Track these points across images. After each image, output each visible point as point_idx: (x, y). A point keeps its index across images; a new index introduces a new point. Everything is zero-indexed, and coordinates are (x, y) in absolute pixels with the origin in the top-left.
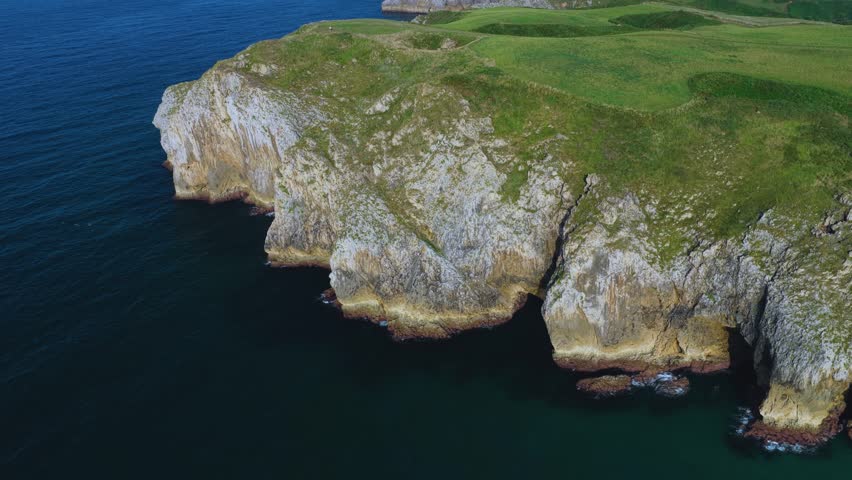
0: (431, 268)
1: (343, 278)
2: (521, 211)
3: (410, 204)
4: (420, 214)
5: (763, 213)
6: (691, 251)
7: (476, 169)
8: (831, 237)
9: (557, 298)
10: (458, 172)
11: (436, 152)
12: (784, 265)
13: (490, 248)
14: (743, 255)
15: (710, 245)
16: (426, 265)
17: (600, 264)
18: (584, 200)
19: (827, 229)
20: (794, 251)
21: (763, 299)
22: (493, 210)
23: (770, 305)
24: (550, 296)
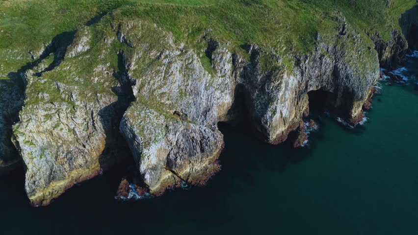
0: (197, 134)
1: (153, 173)
2: (220, 78)
3: (163, 104)
4: (171, 107)
5: (315, 36)
6: (298, 63)
7: (197, 64)
8: (346, 36)
9: (274, 113)
10: (188, 70)
11: (170, 63)
12: (338, 54)
13: (215, 107)
14: (322, 56)
15: (306, 58)
16: (193, 134)
17: (286, 86)
18: (260, 58)
19: (342, 33)
20: (338, 47)
21: (336, 72)
22: (211, 85)
23: (342, 72)
24: (269, 114)
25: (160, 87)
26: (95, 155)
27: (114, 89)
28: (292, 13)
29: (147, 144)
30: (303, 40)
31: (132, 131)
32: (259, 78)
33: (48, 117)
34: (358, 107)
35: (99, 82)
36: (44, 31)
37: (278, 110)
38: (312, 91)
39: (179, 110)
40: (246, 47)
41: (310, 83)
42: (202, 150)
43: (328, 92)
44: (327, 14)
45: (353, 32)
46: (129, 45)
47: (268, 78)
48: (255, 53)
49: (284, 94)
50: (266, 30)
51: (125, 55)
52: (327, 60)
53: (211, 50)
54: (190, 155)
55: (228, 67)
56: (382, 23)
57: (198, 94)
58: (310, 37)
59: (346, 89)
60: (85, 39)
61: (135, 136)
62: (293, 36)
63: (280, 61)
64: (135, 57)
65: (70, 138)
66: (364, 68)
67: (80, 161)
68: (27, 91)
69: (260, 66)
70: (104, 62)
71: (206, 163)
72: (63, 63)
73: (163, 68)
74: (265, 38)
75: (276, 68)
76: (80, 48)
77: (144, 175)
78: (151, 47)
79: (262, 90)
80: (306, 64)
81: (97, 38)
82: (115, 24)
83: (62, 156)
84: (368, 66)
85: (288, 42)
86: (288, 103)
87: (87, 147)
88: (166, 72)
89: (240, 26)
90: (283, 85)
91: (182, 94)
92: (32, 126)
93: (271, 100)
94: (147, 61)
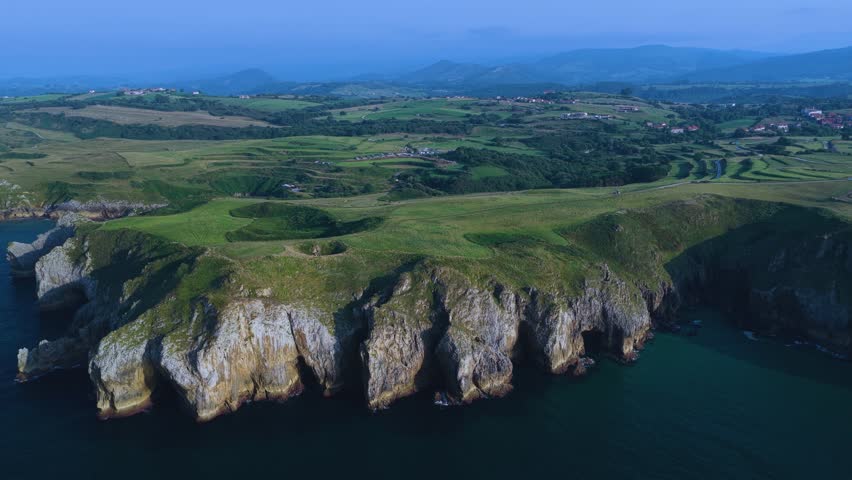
0: (494, 357)
1: (466, 381)
2: (508, 314)
3: (468, 329)
4: (474, 333)
5: (584, 282)
6: (570, 305)
7: (492, 300)
8: (609, 282)
9: (554, 342)
10: (485, 305)
11: (473, 298)
12: (604, 297)
13: (505, 338)
14: (590, 299)
15: (577, 300)
16: (491, 356)
17: (563, 320)
18: (539, 298)
19: (606, 280)
20: (604, 291)
21: (604, 312)
22: (502, 318)
23: (610, 312)
24: (550, 343)
25: (466, 317)
26: (413, 373)
27: (430, 318)
28: (561, 264)
29: (464, 355)
30: (573, 286)
31: (453, 345)
32: (540, 314)
33: (389, 336)
34: (629, 343)
35: (419, 313)
36: (361, 278)
37: (558, 340)
38: (586, 332)
39: (479, 336)
40: (526, 289)
41: (583, 322)
42: (499, 370)
43: (600, 333)
44: (591, 264)
45: (616, 279)
46: (442, 285)
47: (547, 313)
48: (534, 295)
49: (561, 327)
50: (540, 278)
51: (440, 292)
52: (595, 301)
53: (498, 292)
54: (490, 373)
55: (513, 305)
56: (650, 275)
57: (492, 325)
58: (578, 283)
59: (615, 327)
60: (408, 281)
61: (454, 348)
62: (564, 282)
63: (556, 299)
64: (448, 293)
65: (398, 356)
66: (630, 311)
67: (402, 377)
68: (375, 316)
69: (539, 303)
70: (423, 298)
71: (501, 382)
72: (393, 299)
73: (468, 302)
74: (540, 284)
75: (553, 305)
76: (404, 288)
77: (460, 381)
78: (459, 287)
79: (543, 324)
80: (578, 305)
81: (416, 281)
82: (430, 270)
83: (391, 371)
84: (634, 309)
85: (560, 288)
86: (564, 336)
87: (409, 365)
88: (470, 305)
89: (517, 274)
90: (560, 318)
91: (482, 323)
92: (378, 343)
93: (551, 331)
94: (456, 297)
